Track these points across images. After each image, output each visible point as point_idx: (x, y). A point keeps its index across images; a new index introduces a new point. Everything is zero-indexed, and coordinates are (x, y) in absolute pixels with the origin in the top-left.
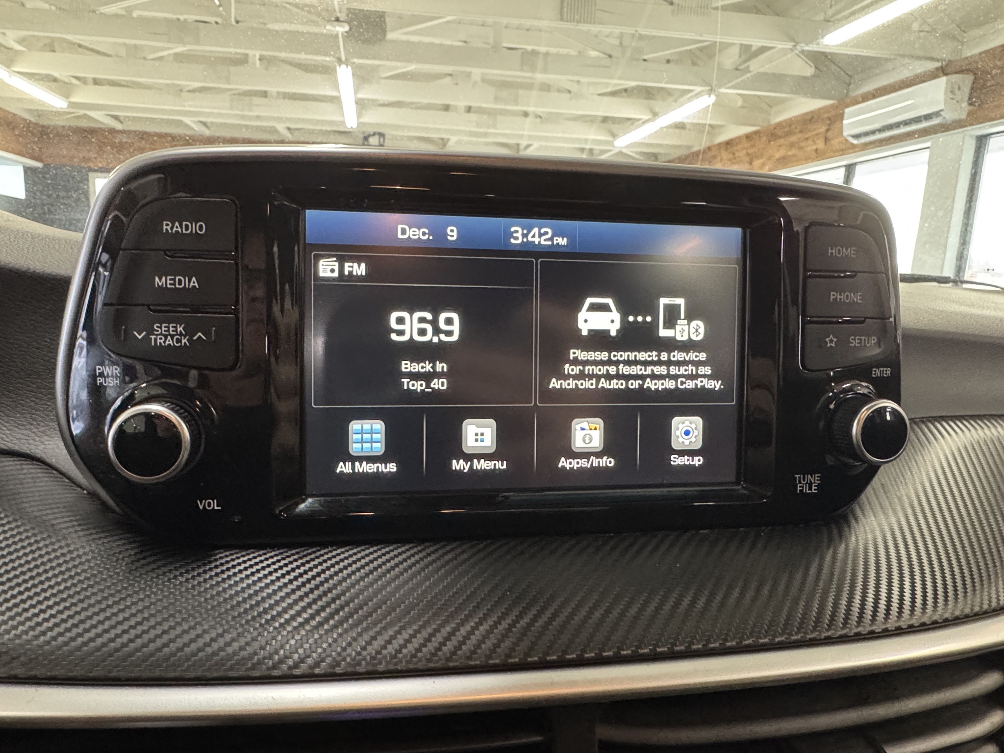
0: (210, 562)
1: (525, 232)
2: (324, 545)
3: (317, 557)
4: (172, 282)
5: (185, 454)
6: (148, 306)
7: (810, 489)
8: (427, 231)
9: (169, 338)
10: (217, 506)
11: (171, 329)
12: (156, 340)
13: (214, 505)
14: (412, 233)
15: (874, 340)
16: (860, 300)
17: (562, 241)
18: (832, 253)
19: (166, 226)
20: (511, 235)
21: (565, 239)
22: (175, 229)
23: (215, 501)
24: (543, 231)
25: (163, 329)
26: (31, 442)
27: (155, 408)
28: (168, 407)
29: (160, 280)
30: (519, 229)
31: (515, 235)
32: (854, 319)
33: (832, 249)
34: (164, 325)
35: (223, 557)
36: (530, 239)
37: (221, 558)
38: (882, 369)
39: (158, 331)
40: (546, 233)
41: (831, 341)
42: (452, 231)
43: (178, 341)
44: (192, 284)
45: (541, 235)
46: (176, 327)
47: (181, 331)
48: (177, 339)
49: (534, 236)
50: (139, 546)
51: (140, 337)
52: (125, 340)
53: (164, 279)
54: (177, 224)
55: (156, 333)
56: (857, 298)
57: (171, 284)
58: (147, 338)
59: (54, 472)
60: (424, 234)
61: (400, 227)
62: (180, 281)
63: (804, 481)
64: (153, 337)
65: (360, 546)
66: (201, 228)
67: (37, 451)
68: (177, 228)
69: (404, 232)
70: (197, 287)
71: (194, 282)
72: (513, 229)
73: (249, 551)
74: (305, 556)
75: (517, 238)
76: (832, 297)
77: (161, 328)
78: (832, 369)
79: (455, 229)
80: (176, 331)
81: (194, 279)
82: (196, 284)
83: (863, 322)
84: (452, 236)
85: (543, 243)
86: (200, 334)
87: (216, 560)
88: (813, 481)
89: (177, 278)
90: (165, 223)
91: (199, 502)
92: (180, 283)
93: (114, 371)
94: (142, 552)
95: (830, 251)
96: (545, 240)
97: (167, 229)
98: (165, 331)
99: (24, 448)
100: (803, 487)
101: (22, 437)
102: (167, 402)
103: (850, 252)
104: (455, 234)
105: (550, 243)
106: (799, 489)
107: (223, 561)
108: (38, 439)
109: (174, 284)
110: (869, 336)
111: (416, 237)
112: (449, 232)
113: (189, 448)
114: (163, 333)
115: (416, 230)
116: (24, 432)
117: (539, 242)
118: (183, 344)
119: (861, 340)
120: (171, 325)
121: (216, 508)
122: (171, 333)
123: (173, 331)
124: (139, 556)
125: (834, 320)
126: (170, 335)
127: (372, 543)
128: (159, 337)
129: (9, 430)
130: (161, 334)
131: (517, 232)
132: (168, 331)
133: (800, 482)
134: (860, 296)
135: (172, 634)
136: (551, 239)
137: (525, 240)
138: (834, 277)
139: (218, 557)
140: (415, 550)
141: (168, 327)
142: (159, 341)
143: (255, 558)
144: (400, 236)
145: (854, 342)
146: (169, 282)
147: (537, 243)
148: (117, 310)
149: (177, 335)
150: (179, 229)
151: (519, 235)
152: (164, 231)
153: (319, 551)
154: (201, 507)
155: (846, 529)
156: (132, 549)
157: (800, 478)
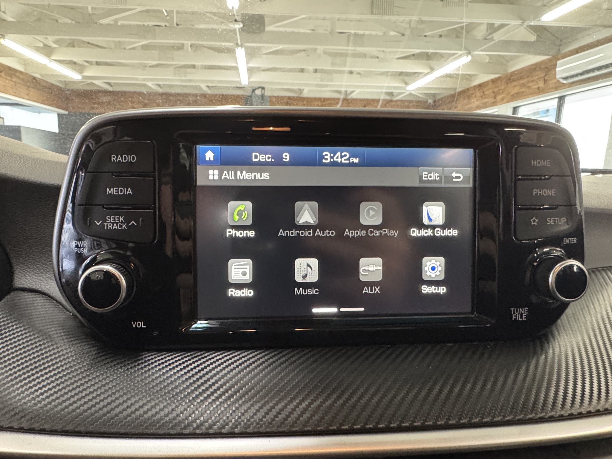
0: (139, 360)
1: (332, 155)
2: (208, 350)
3: (203, 358)
4: (117, 191)
5: (123, 294)
6: (103, 205)
7: (521, 317)
8: (270, 156)
9: (115, 224)
10: (144, 326)
11: (116, 219)
12: (107, 225)
13: (142, 325)
14: (261, 158)
15: (564, 220)
16: (554, 194)
17: (356, 160)
18: (534, 164)
19: (113, 158)
20: (323, 157)
21: (358, 159)
22: (118, 160)
23: (143, 322)
24: (343, 154)
25: (112, 219)
26: (42, 283)
27: (106, 267)
28: (113, 267)
29: (110, 190)
30: (328, 154)
31: (326, 157)
32: (551, 207)
33: (534, 161)
34: (112, 217)
35: (147, 356)
36: (335, 159)
37: (146, 357)
38: (570, 239)
39: (108, 220)
40: (345, 156)
41: (534, 221)
42: (286, 156)
43: (121, 226)
44: (128, 192)
45: (342, 157)
46: (119, 218)
47: (122, 220)
48: (120, 225)
49: (337, 158)
50: (98, 349)
51: (98, 224)
52: (89, 226)
53: (112, 189)
54: (119, 156)
55: (107, 221)
56: (551, 193)
57: (116, 192)
58: (102, 226)
59: (55, 302)
60: (269, 158)
61: (254, 154)
62: (121, 190)
63: (517, 312)
64: (106, 224)
65: (230, 351)
66: (133, 158)
67: (46, 289)
68: (119, 158)
69: (256, 157)
70: (131, 194)
71: (130, 191)
72: (324, 154)
73: (163, 353)
74: (196, 357)
75: (327, 159)
76: (534, 193)
77: (110, 218)
78: (535, 239)
79: (288, 154)
80: (119, 220)
81: (129, 189)
82: (131, 192)
83: (555, 208)
84: (286, 159)
85: (343, 161)
86: (133, 222)
87: (142, 359)
88: (523, 312)
89: (120, 188)
90: (112, 156)
91: (132, 323)
92: (121, 192)
93: (84, 244)
94: (99, 353)
95: (532, 163)
96: (345, 160)
97: (113, 160)
98: (113, 220)
99: (38, 288)
100: (516, 316)
101: (37, 280)
102: (113, 263)
103: (546, 163)
104: (288, 157)
105: (348, 162)
106: (514, 317)
107: (147, 359)
108: (46, 282)
109: (118, 192)
110: (561, 217)
111: (264, 160)
112: (284, 157)
113: (125, 291)
114: (112, 221)
115: (264, 156)
116: (39, 278)
117: (341, 161)
118: (123, 228)
119: (555, 220)
120: (116, 217)
121: (143, 327)
122: (116, 221)
123: (117, 220)
124: (98, 355)
125: (538, 207)
126: (115, 222)
127: (236, 349)
128: (109, 224)
129: (30, 276)
130: (110, 222)
131: (327, 155)
132: (115, 220)
133: (514, 313)
134: (554, 191)
135: (113, 405)
136: (349, 159)
137: (332, 160)
138: (537, 179)
139: (144, 356)
140: (263, 354)
141: (115, 218)
142: (109, 226)
143: (165, 358)
144: (254, 160)
145: (550, 221)
146: (115, 191)
147: (339, 162)
148: (85, 208)
149: (120, 222)
150: (121, 159)
151: (328, 157)
152: (112, 161)
153: (205, 354)
154: (134, 326)
155: (546, 345)
156: (94, 351)
157: (514, 310)
